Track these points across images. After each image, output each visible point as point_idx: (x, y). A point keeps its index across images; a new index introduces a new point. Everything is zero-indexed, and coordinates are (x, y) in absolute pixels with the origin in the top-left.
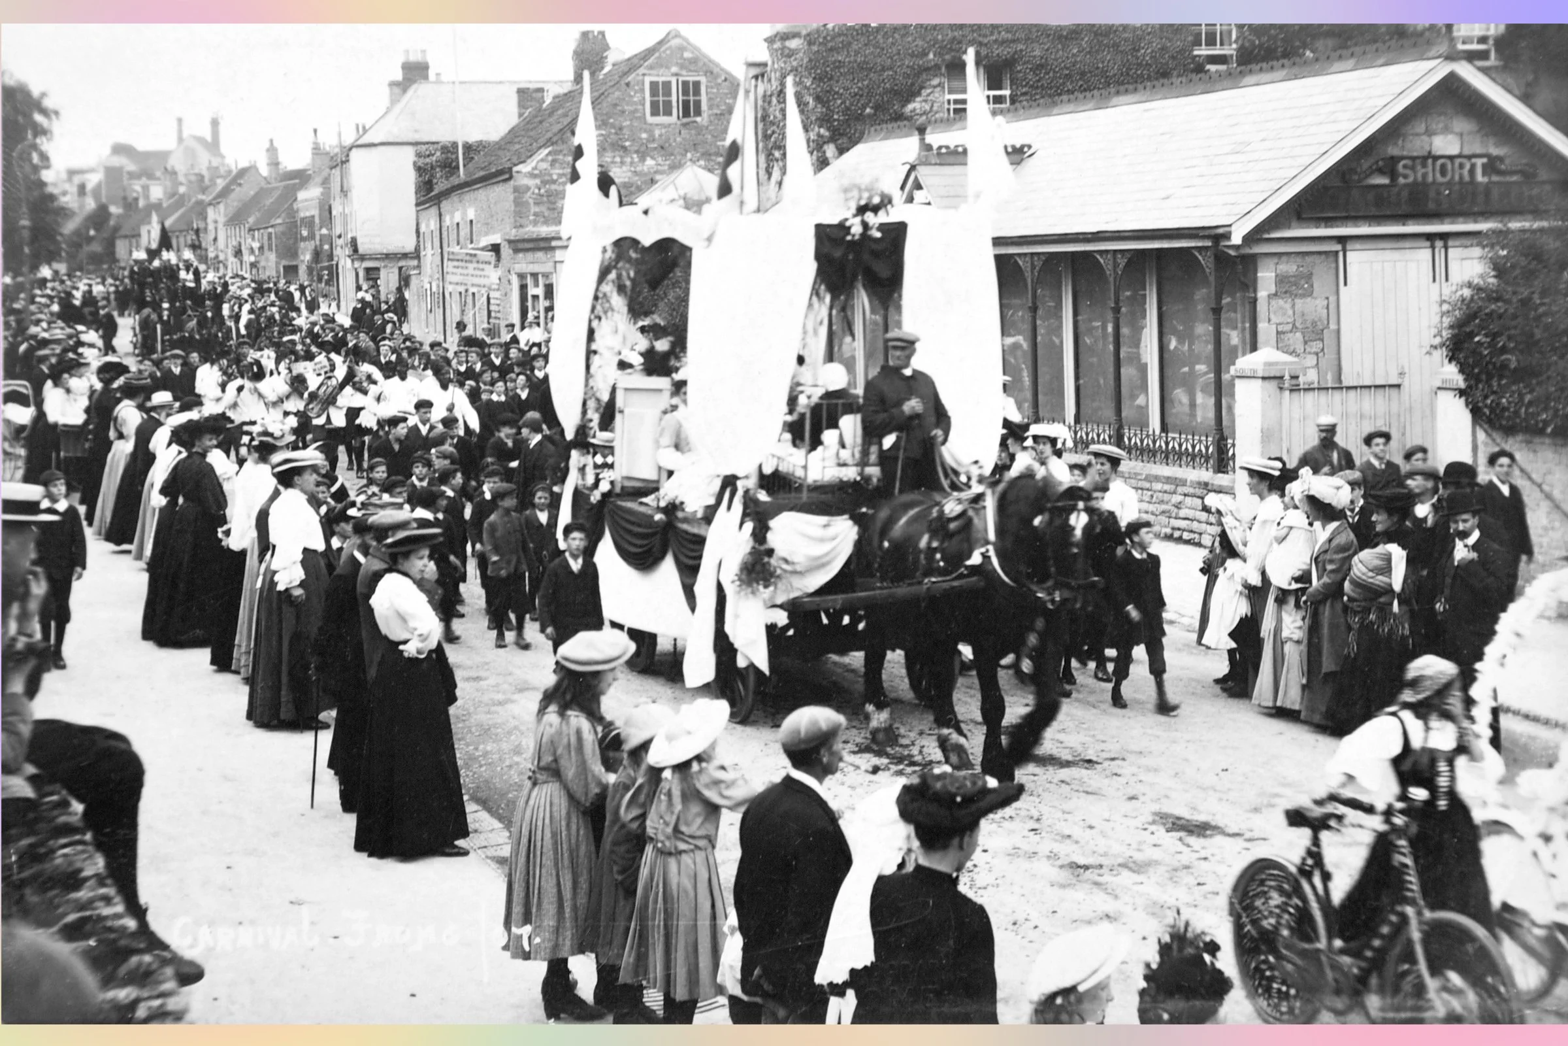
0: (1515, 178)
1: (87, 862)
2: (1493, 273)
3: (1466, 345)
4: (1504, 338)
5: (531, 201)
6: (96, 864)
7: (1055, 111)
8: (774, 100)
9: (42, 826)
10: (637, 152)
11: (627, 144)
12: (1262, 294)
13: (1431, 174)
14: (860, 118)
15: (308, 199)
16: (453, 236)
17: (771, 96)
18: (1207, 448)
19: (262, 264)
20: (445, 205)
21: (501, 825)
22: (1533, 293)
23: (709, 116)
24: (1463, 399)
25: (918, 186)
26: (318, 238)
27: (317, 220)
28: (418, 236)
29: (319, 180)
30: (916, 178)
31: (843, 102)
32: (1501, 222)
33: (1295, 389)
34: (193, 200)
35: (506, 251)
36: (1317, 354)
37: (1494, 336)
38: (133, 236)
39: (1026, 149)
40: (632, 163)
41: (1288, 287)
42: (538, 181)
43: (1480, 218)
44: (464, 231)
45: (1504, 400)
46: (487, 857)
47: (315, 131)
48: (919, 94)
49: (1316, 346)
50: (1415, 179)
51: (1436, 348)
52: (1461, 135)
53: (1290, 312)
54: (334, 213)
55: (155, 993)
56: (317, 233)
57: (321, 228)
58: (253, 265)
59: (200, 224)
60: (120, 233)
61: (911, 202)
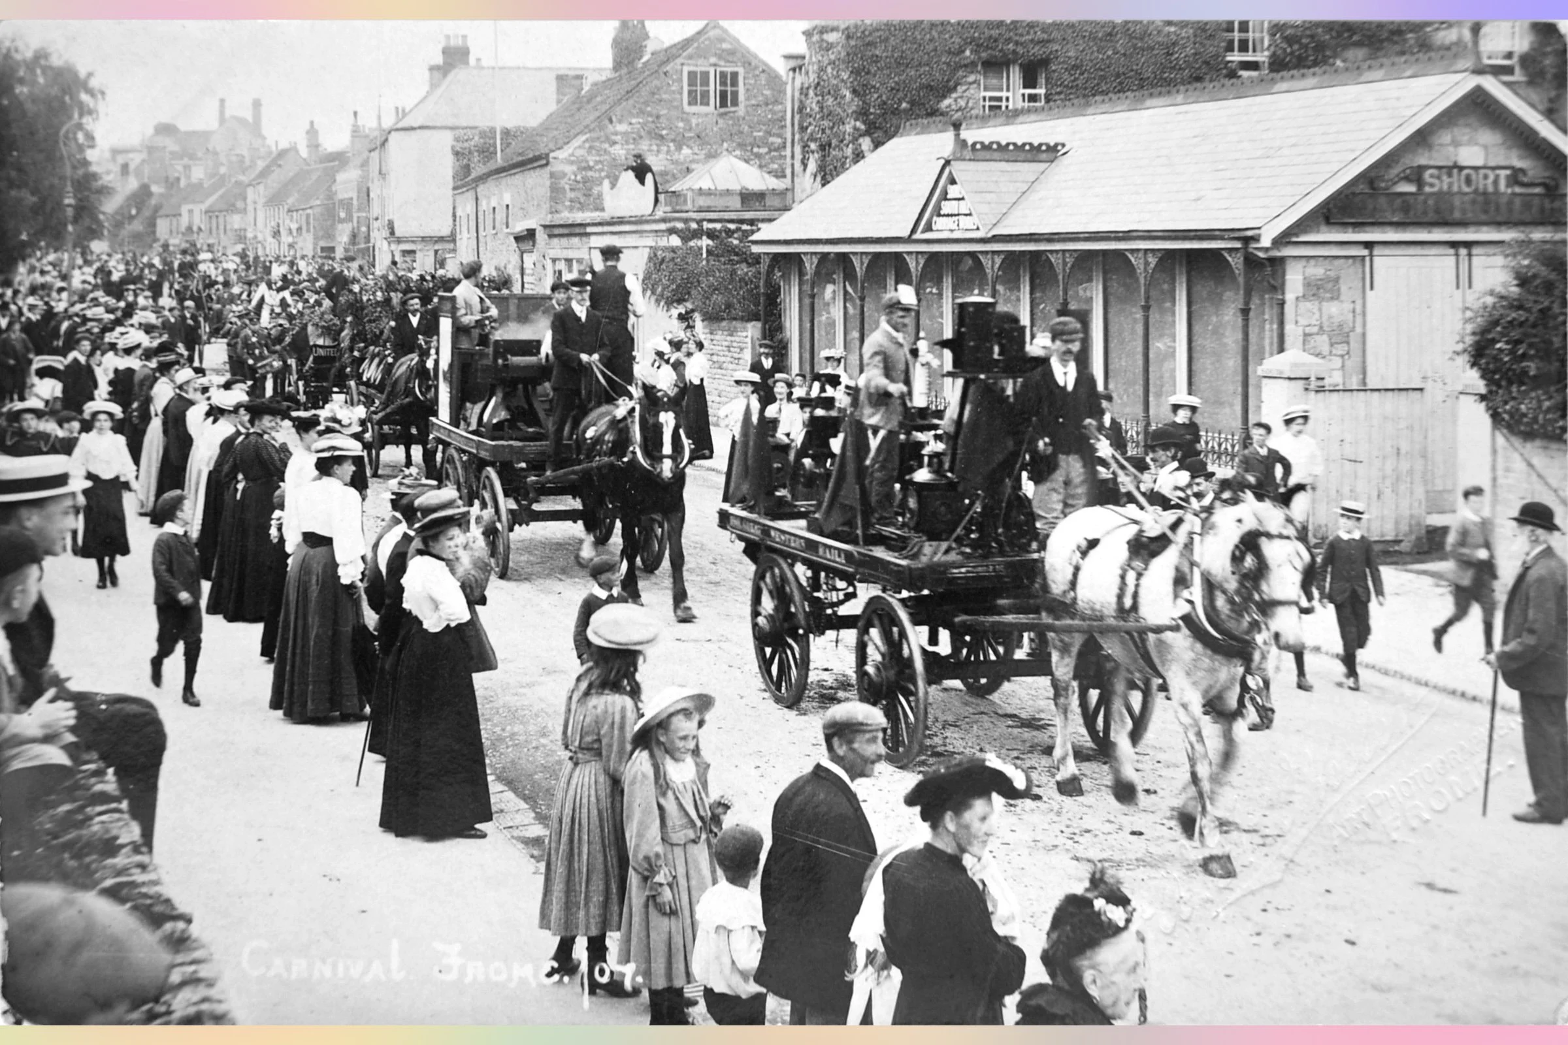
0: (1537, 190)
1: (124, 830)
2: (1515, 282)
3: (1488, 352)
4: (1524, 345)
5: (567, 187)
6: (131, 832)
7: (1090, 110)
8: (811, 93)
9: (79, 793)
10: (673, 141)
11: (664, 132)
12: (1290, 297)
13: (1456, 183)
14: (896, 112)
15: (346, 183)
16: (489, 223)
17: (808, 88)
18: (1233, 446)
19: (300, 244)
20: (481, 189)
21: (527, 806)
22: (1553, 302)
23: (746, 107)
25: (953, 182)
26: (355, 220)
27: (355, 202)
28: (455, 221)
29: (358, 161)
30: (950, 173)
31: (880, 96)
32: (1524, 232)
33: (1320, 390)
34: (233, 180)
35: (541, 236)
36: (1342, 356)
37: (1517, 342)
38: (174, 216)
39: (1059, 147)
40: (668, 152)
41: (1315, 290)
42: (574, 168)
43: (1503, 228)
44: (500, 216)
45: (1523, 407)
46: (513, 837)
47: (355, 114)
48: (955, 89)
49: (1341, 349)
50: (1441, 188)
51: (1458, 354)
52: (1485, 147)
53: (1317, 315)
54: (372, 195)
55: (189, 959)
56: (355, 215)
57: (359, 210)
58: (291, 246)
59: (240, 204)
60: (161, 212)
61: (944, 197)
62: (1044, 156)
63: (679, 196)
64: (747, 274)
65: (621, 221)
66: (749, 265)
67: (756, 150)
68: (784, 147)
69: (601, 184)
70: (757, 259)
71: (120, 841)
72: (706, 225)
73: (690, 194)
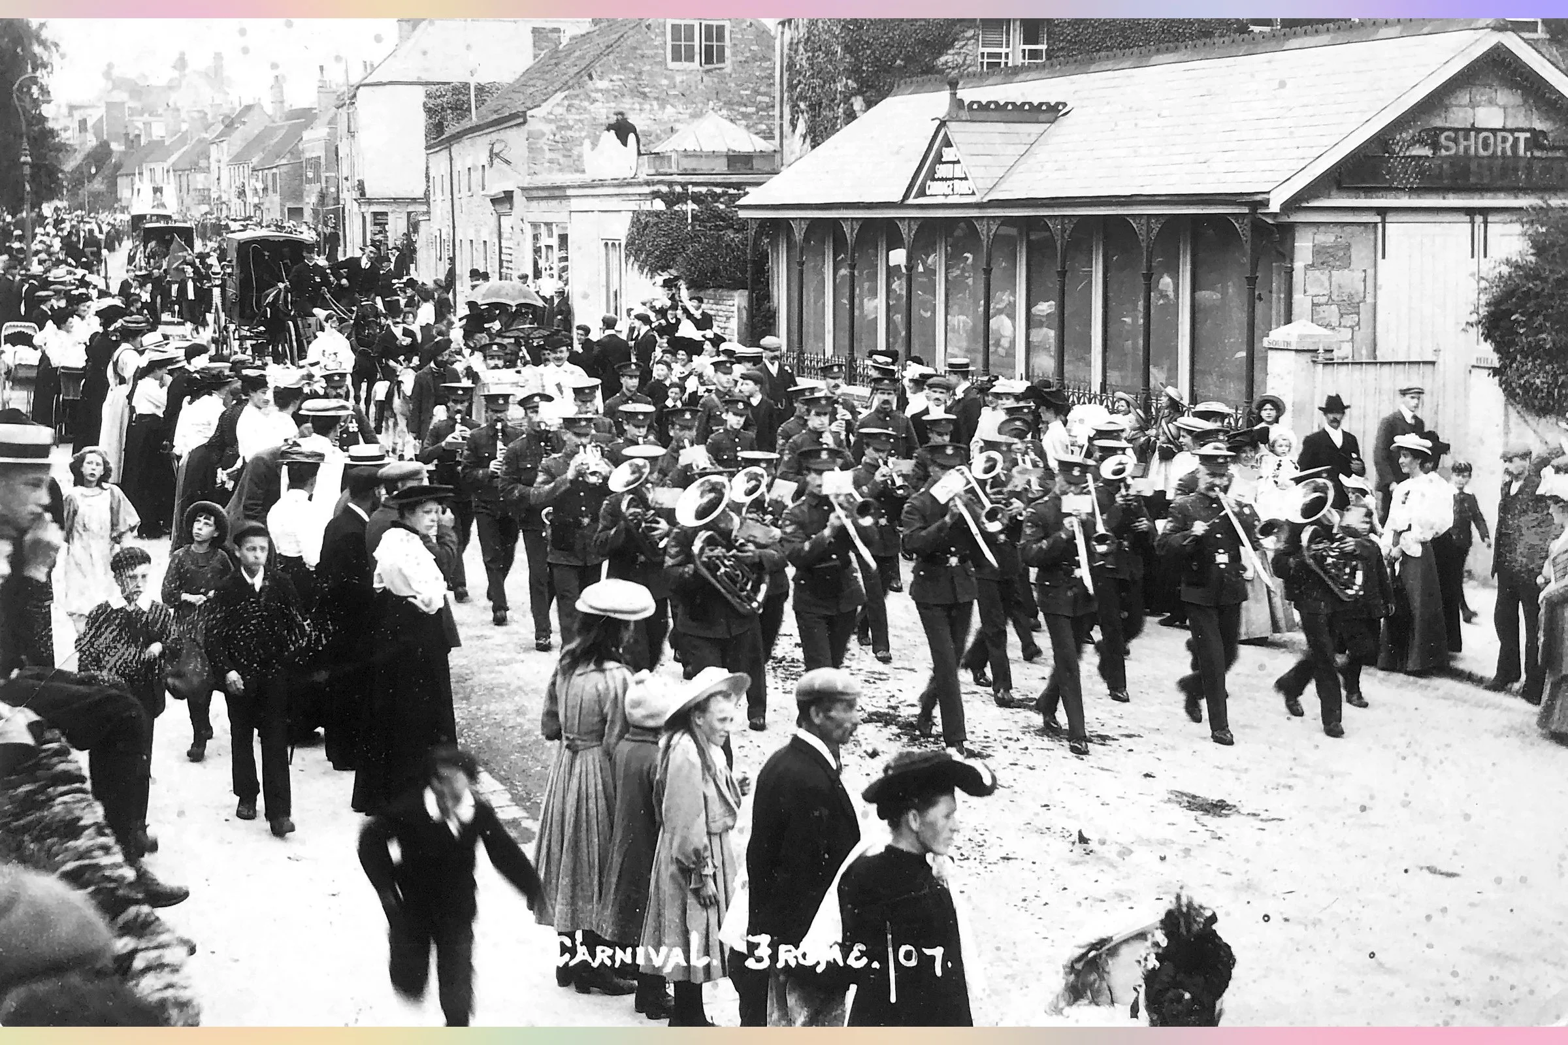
0: (1558, 154)
2: (1532, 251)
3: (1502, 323)
4: (1541, 318)
5: (546, 148)
7: (1093, 68)
8: (801, 48)
9: (40, 773)
10: (657, 99)
11: (647, 90)
12: (1299, 265)
13: (1473, 145)
14: (889, 69)
16: (465, 182)
17: (797, 44)
19: (267, 205)
20: (455, 148)
21: (502, 787)
23: (733, 63)
24: (1497, 378)
25: (948, 143)
26: (324, 179)
27: (323, 161)
28: (428, 181)
29: (326, 119)
30: (946, 134)
31: (873, 52)
32: (1542, 198)
33: (1329, 363)
34: (196, 138)
35: (518, 198)
36: (1352, 327)
37: (1532, 316)
38: (136, 174)
39: (1060, 107)
40: (652, 110)
41: (1324, 258)
42: (553, 127)
43: (1520, 195)
44: (476, 176)
45: (1538, 381)
47: (322, 68)
48: (951, 45)
49: (1350, 320)
50: (1457, 151)
51: (1471, 325)
52: (1505, 108)
53: (1327, 284)
54: (340, 155)
55: (154, 943)
56: (323, 175)
57: (327, 170)
58: (257, 207)
59: (203, 163)
60: (122, 171)
61: (939, 159)
62: (1042, 117)
63: (663, 157)
64: (733, 240)
65: (602, 183)
66: (737, 231)
67: (743, 109)
68: (773, 106)
69: (581, 144)
70: (744, 224)
71: (82, 823)
72: (691, 189)
73: (674, 156)
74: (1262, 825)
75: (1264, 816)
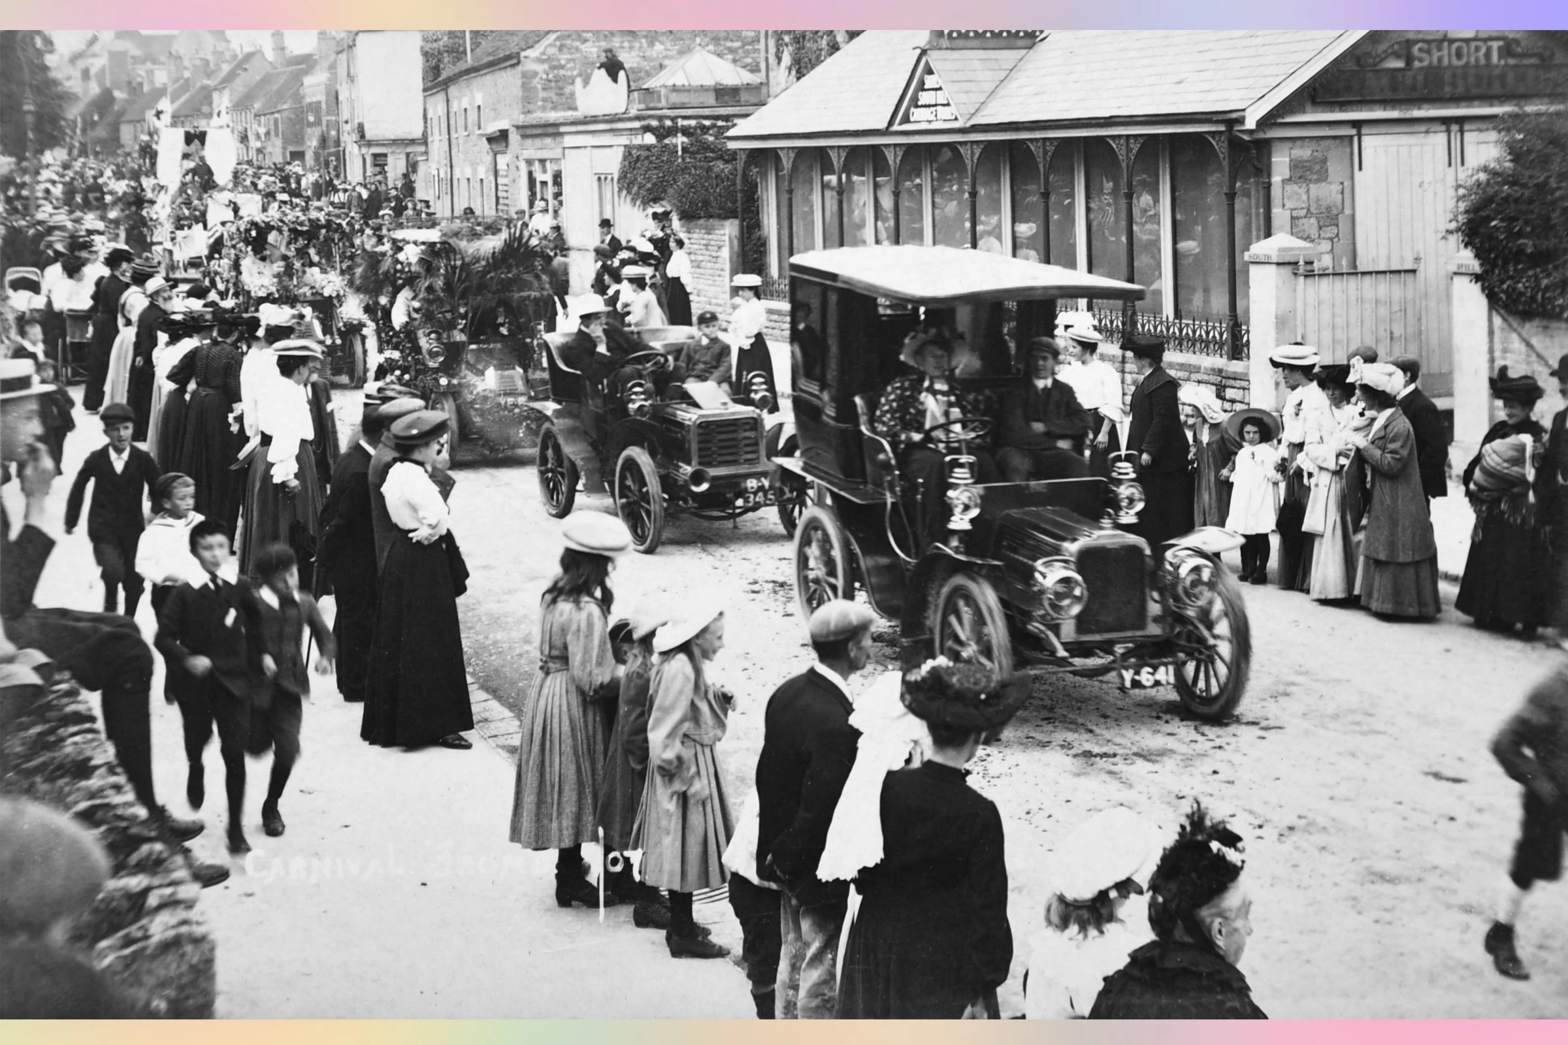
0: (1531, 61)
1: (98, 750)
2: (1509, 158)
3: (1482, 230)
4: (1521, 222)
5: (539, 87)
6: (105, 751)
9: (52, 714)
10: (645, 37)
12: (1276, 179)
13: (1447, 57)
15: (314, 86)
16: (461, 123)
18: (1221, 334)
19: (269, 149)
20: (453, 90)
21: (511, 714)
22: (1549, 177)
24: (1479, 284)
25: (929, 71)
26: (324, 123)
27: (324, 106)
28: (426, 122)
29: (326, 64)
30: (927, 62)
32: (1516, 105)
33: (1309, 275)
34: (198, 85)
35: (514, 137)
36: (1331, 239)
37: (1512, 220)
38: (138, 121)
39: (1037, 33)
40: (640, 48)
41: (1302, 172)
42: (546, 66)
43: (1496, 102)
44: (472, 116)
45: (1520, 285)
46: (498, 746)
49: (1330, 231)
50: (1431, 62)
51: (1450, 232)
53: (1305, 197)
54: (341, 98)
55: (167, 881)
56: (324, 120)
57: (328, 113)
58: (259, 151)
59: (205, 109)
60: (123, 119)
61: (921, 87)
62: (1020, 43)
63: (653, 93)
64: (723, 170)
65: (594, 120)
66: (727, 162)
67: (729, 44)
68: (759, 41)
69: (573, 83)
70: (733, 156)
71: (94, 763)
72: (681, 122)
73: (663, 91)
74: (1262, 733)
75: (1264, 724)
